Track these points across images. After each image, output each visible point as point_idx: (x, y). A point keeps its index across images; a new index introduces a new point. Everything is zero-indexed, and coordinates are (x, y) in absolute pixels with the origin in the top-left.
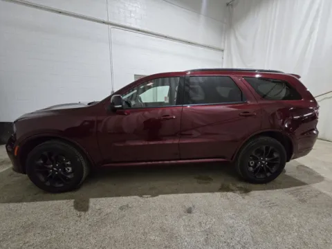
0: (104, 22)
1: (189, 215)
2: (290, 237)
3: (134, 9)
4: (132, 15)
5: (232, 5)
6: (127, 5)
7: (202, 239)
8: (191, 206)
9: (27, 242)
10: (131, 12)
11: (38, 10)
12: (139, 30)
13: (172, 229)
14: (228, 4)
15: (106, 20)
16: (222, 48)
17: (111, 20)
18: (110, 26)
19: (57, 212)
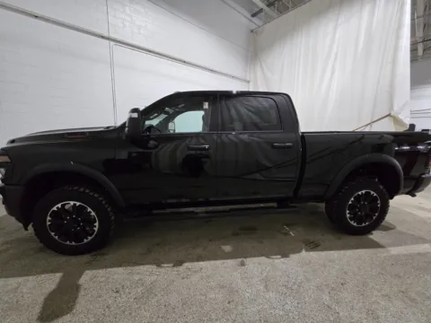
0: (103, 37)
3: (144, 24)
4: (142, 31)
5: (256, 33)
6: (134, 18)
7: (262, 287)
10: (139, 27)
12: (150, 51)
13: (231, 284)
14: (252, 31)
15: (106, 34)
16: (248, 79)
17: (113, 35)
18: (112, 43)
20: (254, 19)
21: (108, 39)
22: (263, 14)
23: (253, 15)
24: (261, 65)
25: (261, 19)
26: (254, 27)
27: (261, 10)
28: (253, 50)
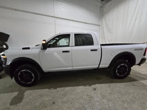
0: (53, 17)
1: (95, 90)
5: (103, 7)
6: (61, 9)
10: (63, 12)
14: (101, 7)
16: (100, 25)
18: (55, 18)
20: (103, 2)
21: (54, 17)
26: (102, 5)
28: (102, 14)
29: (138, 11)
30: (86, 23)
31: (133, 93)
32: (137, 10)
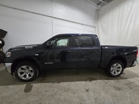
0: (50, 17)
1: (88, 92)
2: (127, 101)
3: (62, 12)
4: (61, 14)
5: (99, 10)
6: (59, 10)
7: (94, 101)
8: (88, 89)
9: (30, 100)
10: (60, 13)
11: (27, 13)
12: (63, 20)
13: (82, 97)
14: (97, 10)
15: (51, 16)
16: (95, 26)
17: (53, 16)
18: (53, 18)
19: (38, 90)
20: (98, 6)
22: (101, 4)
23: (98, 5)
24: (100, 21)
25: (100, 5)
26: (98, 8)
27: (101, 2)
28: (97, 16)
29: (133, 14)
30: (82, 24)
31: (130, 98)
32: (132, 12)
